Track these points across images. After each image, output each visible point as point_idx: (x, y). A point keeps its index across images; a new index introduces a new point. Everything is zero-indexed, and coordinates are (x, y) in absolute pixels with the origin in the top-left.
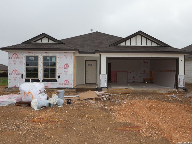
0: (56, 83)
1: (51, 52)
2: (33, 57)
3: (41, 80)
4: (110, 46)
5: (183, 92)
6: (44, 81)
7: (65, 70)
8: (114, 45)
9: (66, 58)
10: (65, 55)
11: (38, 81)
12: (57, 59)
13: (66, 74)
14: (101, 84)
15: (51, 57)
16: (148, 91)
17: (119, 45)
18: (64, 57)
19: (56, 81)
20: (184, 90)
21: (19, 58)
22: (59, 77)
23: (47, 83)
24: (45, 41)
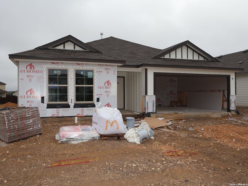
0: (93, 108)
1: (86, 64)
3: (72, 105)
4: (154, 58)
5: (235, 115)
6: (76, 106)
7: (106, 90)
8: (158, 57)
9: (108, 73)
10: (106, 69)
11: (68, 106)
12: (95, 73)
13: (108, 95)
14: (148, 109)
18: (105, 72)
19: (94, 106)
20: (236, 112)
21: (37, 72)
22: (98, 100)
23: (81, 108)
24: (69, 47)
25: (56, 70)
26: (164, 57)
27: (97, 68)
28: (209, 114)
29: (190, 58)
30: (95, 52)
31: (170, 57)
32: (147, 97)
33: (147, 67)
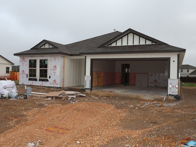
0: (47, 82)
1: (45, 56)
2: (33, 60)
3: (38, 79)
4: (99, 47)
5: (173, 100)
6: (40, 80)
7: (54, 71)
8: (102, 46)
9: (55, 60)
10: (54, 58)
11: (36, 80)
12: (49, 61)
13: (55, 75)
14: (86, 86)
15: (45, 60)
16: (131, 96)
17: (110, 46)
18: (53, 60)
19: (47, 81)
20: (175, 98)
21: (26, 61)
22: (50, 77)
23: (42, 82)
24: (47, 46)
25: (32, 60)
26: (111, 45)
27: (50, 58)
28: (140, 95)
29: (136, 43)
30: (55, 48)
31: (116, 45)
32: (85, 77)
33: (86, 55)
